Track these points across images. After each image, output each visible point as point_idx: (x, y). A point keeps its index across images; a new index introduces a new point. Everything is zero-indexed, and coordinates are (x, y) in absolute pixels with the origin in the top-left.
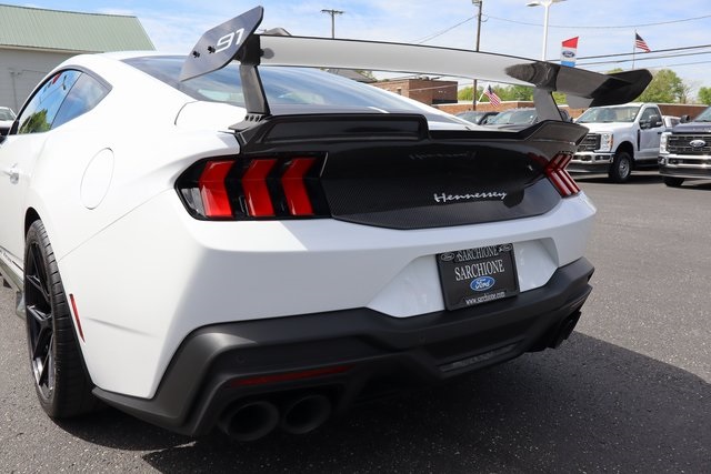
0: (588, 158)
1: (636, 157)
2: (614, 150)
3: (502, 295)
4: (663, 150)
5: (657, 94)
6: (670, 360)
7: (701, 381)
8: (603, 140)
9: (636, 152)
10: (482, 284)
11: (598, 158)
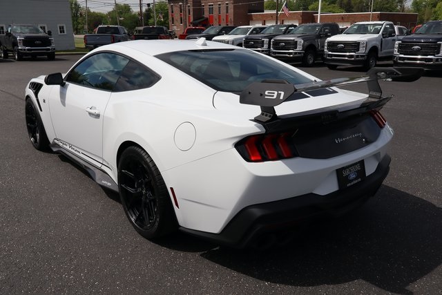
0: (352, 56)
1: (379, 55)
2: (367, 52)
3: (360, 180)
4: (396, 52)
5: (387, 4)
6: (418, 195)
7: (434, 206)
8: (361, 46)
9: (379, 52)
10: (353, 176)
11: (357, 56)
